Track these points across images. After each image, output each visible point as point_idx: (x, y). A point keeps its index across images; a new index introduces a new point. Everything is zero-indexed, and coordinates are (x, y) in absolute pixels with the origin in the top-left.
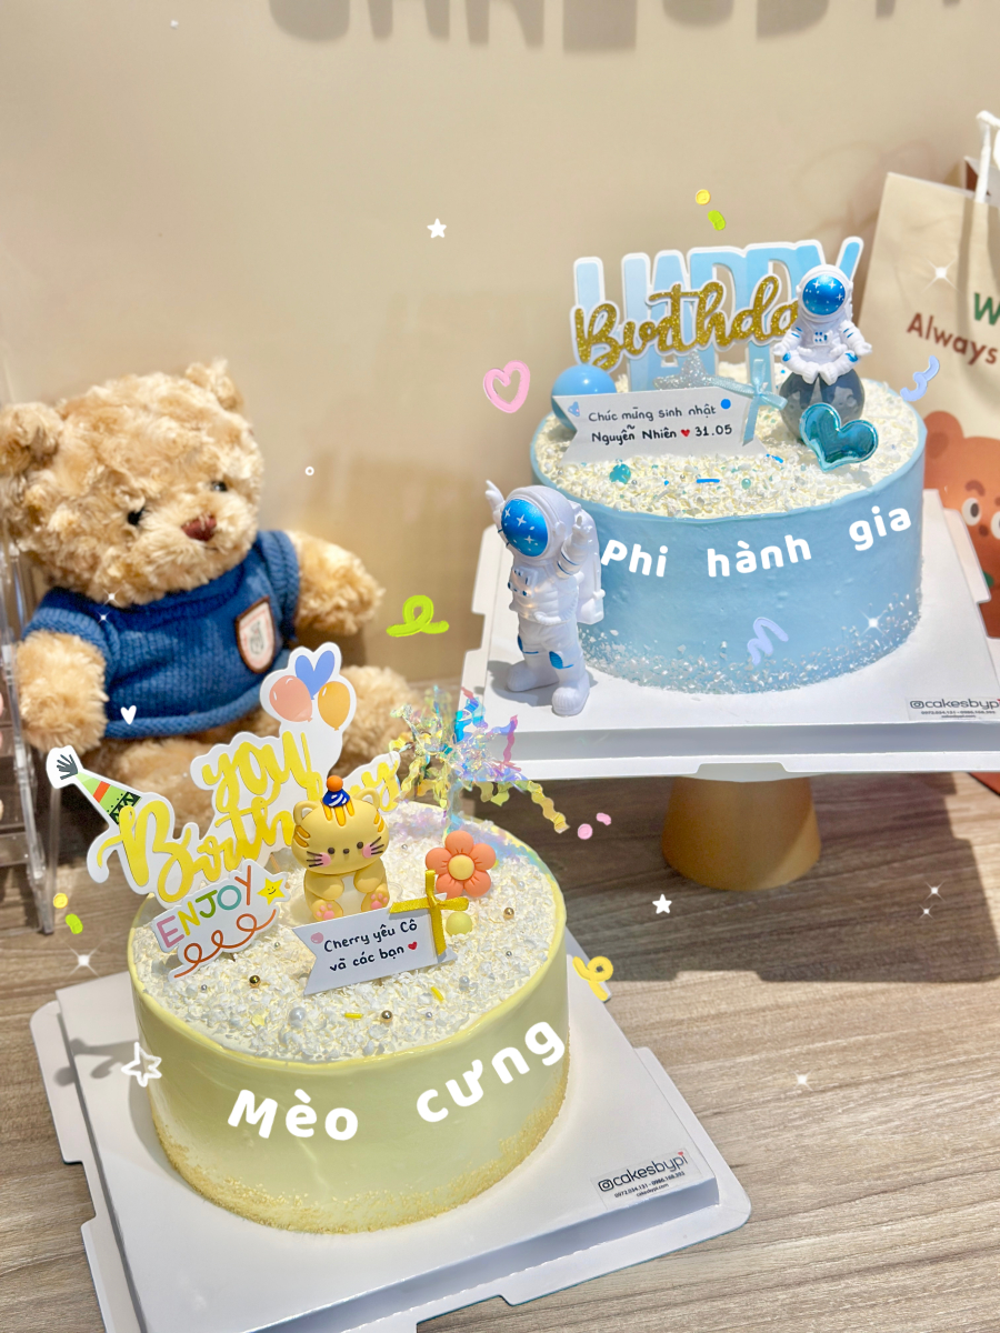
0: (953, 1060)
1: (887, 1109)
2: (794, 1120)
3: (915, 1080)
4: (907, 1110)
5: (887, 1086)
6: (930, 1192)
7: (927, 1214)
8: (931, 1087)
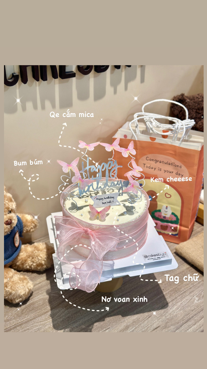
0: (182, 293)
1: (177, 306)
2: (163, 314)
3: (178, 299)
4: (180, 305)
5: (174, 301)
6: (192, 320)
7: (194, 325)
8: (181, 299)
